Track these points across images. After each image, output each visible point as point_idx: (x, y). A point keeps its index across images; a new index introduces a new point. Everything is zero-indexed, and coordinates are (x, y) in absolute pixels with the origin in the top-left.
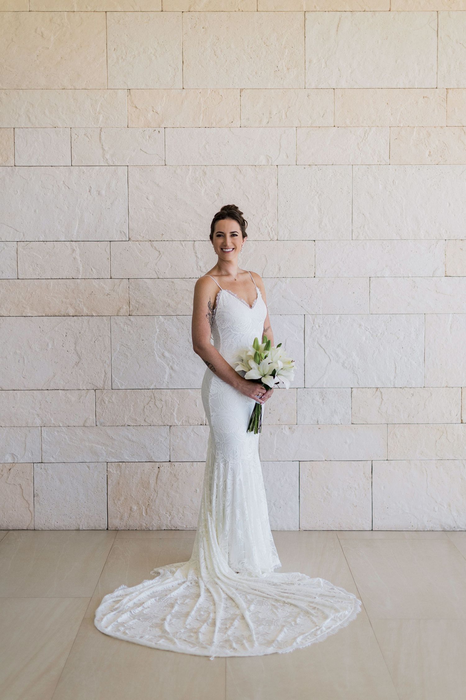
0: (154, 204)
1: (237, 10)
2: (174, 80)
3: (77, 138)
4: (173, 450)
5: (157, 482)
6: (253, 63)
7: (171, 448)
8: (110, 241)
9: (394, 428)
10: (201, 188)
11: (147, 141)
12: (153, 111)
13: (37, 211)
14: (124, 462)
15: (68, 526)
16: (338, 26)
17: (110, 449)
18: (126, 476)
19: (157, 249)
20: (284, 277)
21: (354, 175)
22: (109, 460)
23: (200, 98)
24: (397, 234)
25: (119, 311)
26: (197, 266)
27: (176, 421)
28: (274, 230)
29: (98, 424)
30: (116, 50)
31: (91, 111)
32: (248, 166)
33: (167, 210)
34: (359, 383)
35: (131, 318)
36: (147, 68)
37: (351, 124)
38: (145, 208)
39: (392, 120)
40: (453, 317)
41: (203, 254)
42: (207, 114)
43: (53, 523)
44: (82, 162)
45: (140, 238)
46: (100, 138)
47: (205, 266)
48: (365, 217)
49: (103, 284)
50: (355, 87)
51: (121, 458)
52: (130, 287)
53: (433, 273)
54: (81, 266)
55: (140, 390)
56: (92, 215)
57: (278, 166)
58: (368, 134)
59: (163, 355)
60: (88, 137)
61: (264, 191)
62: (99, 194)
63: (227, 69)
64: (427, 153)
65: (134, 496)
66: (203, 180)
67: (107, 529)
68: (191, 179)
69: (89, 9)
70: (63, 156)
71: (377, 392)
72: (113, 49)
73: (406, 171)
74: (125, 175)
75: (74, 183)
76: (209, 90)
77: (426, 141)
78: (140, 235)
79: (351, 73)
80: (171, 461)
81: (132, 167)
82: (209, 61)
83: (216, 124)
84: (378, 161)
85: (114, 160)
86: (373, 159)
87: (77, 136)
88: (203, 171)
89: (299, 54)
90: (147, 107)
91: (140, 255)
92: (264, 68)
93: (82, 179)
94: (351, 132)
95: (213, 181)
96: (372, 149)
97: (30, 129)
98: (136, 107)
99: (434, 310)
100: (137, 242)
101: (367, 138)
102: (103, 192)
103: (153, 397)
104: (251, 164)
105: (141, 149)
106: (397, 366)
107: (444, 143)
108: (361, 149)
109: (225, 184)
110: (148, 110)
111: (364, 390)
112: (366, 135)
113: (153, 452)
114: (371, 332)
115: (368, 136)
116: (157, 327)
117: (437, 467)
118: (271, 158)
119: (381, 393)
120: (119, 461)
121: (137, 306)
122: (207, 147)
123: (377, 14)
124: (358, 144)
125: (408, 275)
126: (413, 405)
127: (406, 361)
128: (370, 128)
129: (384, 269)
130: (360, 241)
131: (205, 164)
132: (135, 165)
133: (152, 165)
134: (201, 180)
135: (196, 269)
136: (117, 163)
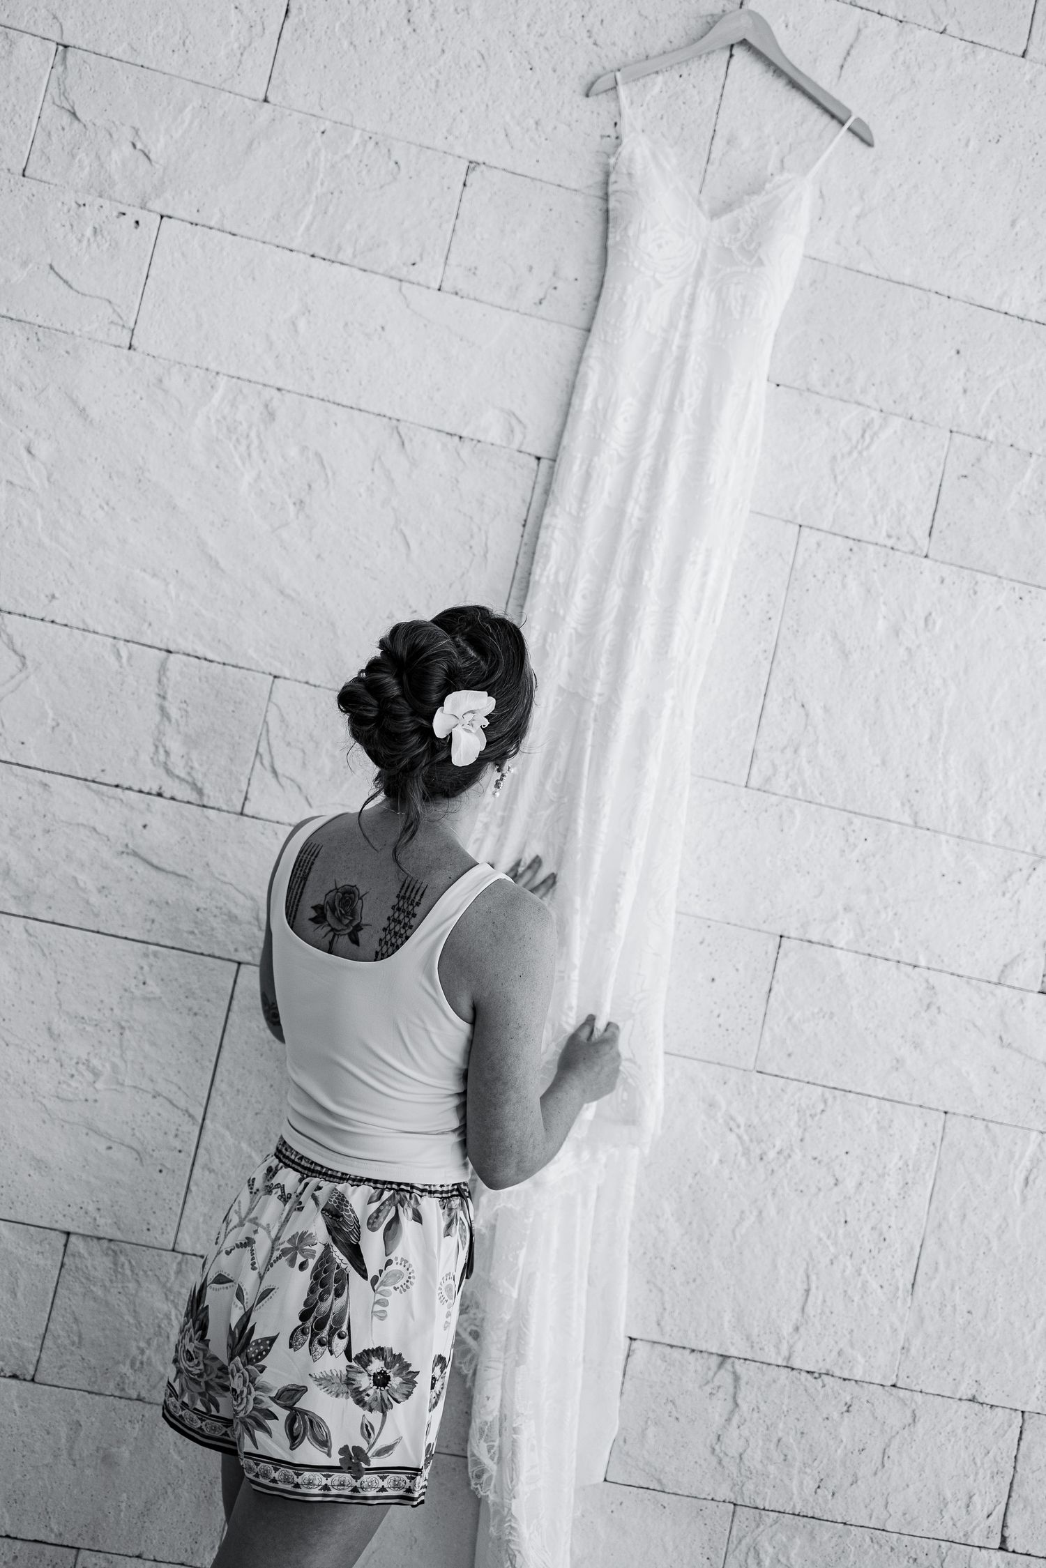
0: (49, 480)
2: (240, 62)
6: (535, 88)
9: (758, 1526)
10: (244, 463)
11: (85, 242)
12: (134, 146)
16: (848, 54)
19: (18, 646)
21: (800, 560)
23: (319, 150)
24: (903, 804)
26: (157, 747)
32: (433, 434)
33: (93, 511)
34: (662, 1323)
37: (824, 386)
38: (11, 483)
39: (961, 410)
40: (1039, 1145)
41: (189, 709)
42: (331, 210)
47: (188, 754)
48: (807, 715)
50: (862, 267)
53: (1003, 971)
57: (542, 462)
58: (875, 434)
61: (472, 536)
63: (438, 81)
66: (259, 436)
68: (213, 421)
71: (722, 1371)
73: (975, 593)
76: (358, 133)
79: (858, 217)
82: (382, 33)
83: (355, 256)
84: (889, 536)
86: (876, 523)
88: (266, 406)
89: (700, 103)
90: (114, 122)
92: (570, 114)
94: (818, 411)
95: (293, 452)
96: (878, 489)
98: (74, 114)
99: (982, 1106)
104: (448, 430)
105: (51, 267)
106: (813, 1286)
108: (840, 478)
109: (334, 474)
110: (115, 136)
111: (676, 1353)
112: (867, 436)
114: (746, 1138)
115: (872, 439)
118: (525, 427)
119: (736, 1378)
122: (302, 324)
123: (982, 53)
124: (834, 458)
125: (917, 959)
126: (842, 1446)
127: (848, 1272)
128: (885, 419)
129: (834, 918)
130: (774, 799)
131: (280, 385)
132: (14, 317)
133: (77, 333)
134: (253, 434)
135: (148, 760)
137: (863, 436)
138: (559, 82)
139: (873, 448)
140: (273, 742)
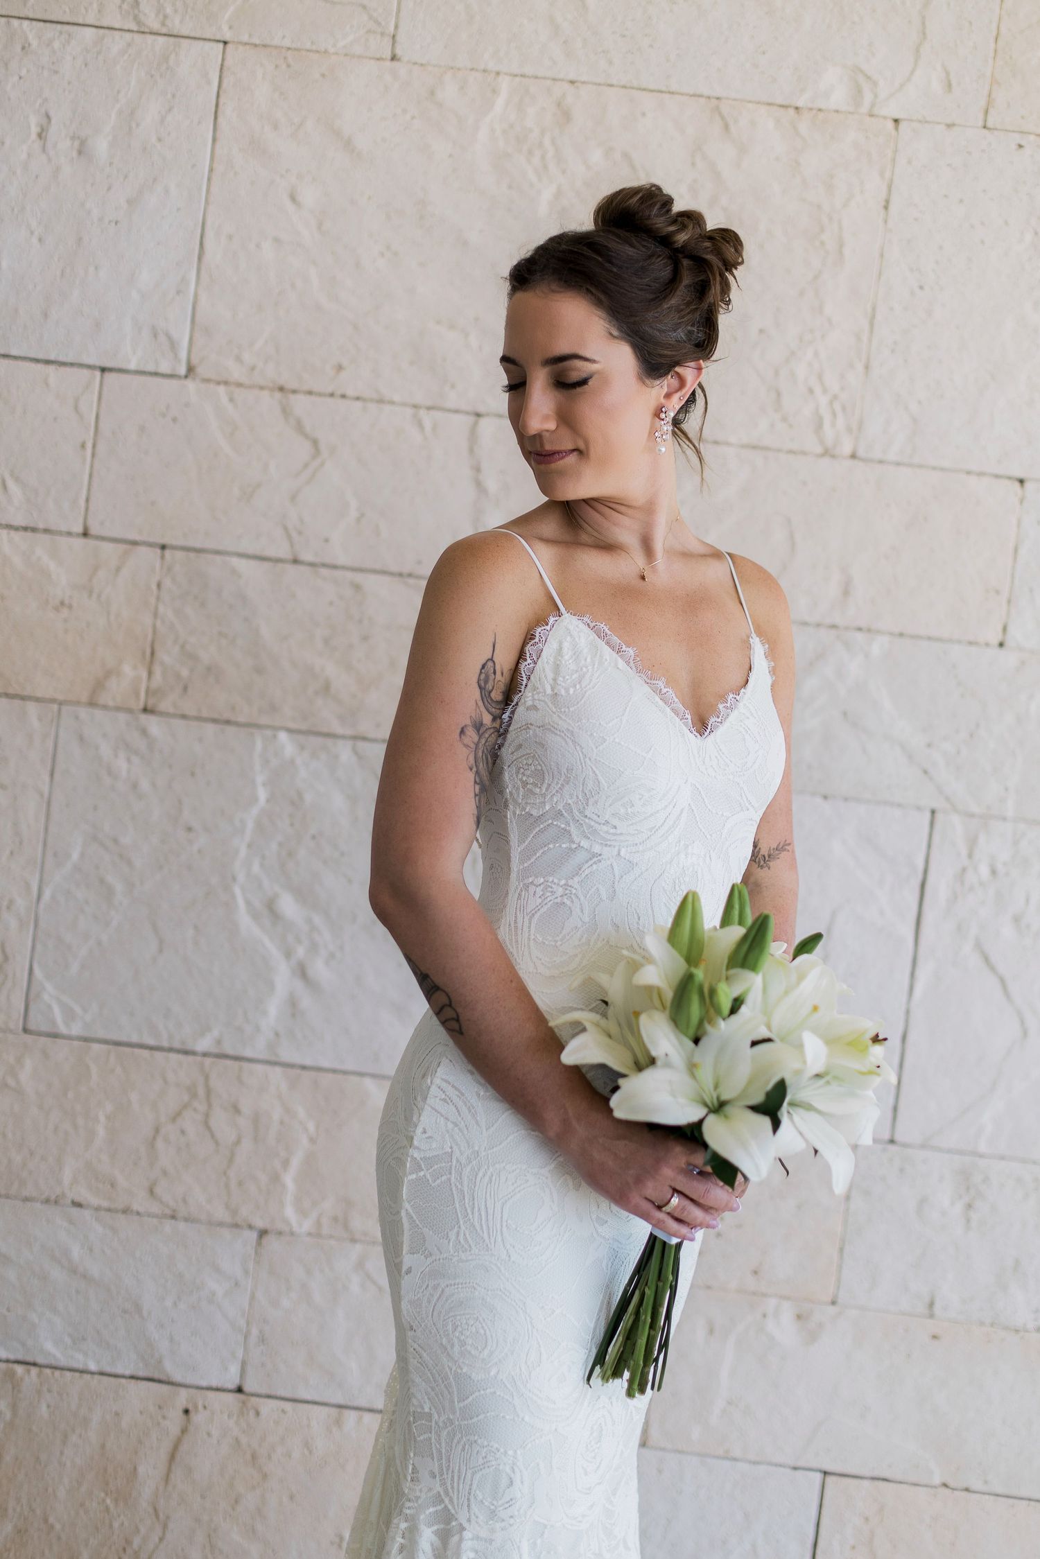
0: (319, 229)
4: (262, 1340)
5: (172, 1476)
7: (255, 1332)
8: (103, 370)
10: (540, 179)
14: (35, 1364)
18: (34, 1428)
19: (308, 430)
20: (860, 629)
25: (99, 685)
27: (290, 1212)
28: (844, 409)
32: (764, 109)
33: (374, 261)
35: (154, 725)
38: (279, 240)
45: (237, 373)
49: (44, 556)
51: (24, 1345)
52: (167, 583)
55: (146, 1053)
56: (40, 240)
57: (902, 125)
59: (271, 905)
61: (822, 230)
62: (80, 152)
65: (58, 1527)
66: (554, 143)
68: (498, 132)
74: (209, 83)
78: (239, 359)
80: (246, 1388)
81: (241, 48)
85: (169, 10)
88: (559, 105)
91: (226, 449)
93: (16, 78)
95: (596, 156)
100: (221, 389)
102: (101, 146)
103: (201, 1091)
104: (780, 101)
113: (171, 1340)
116: (260, 779)
118: (875, 84)
120: (12, 1357)
121: (185, 673)
131: (572, 77)
132: (257, 42)
133: (332, 50)
134: (547, 142)
136: (177, 21)
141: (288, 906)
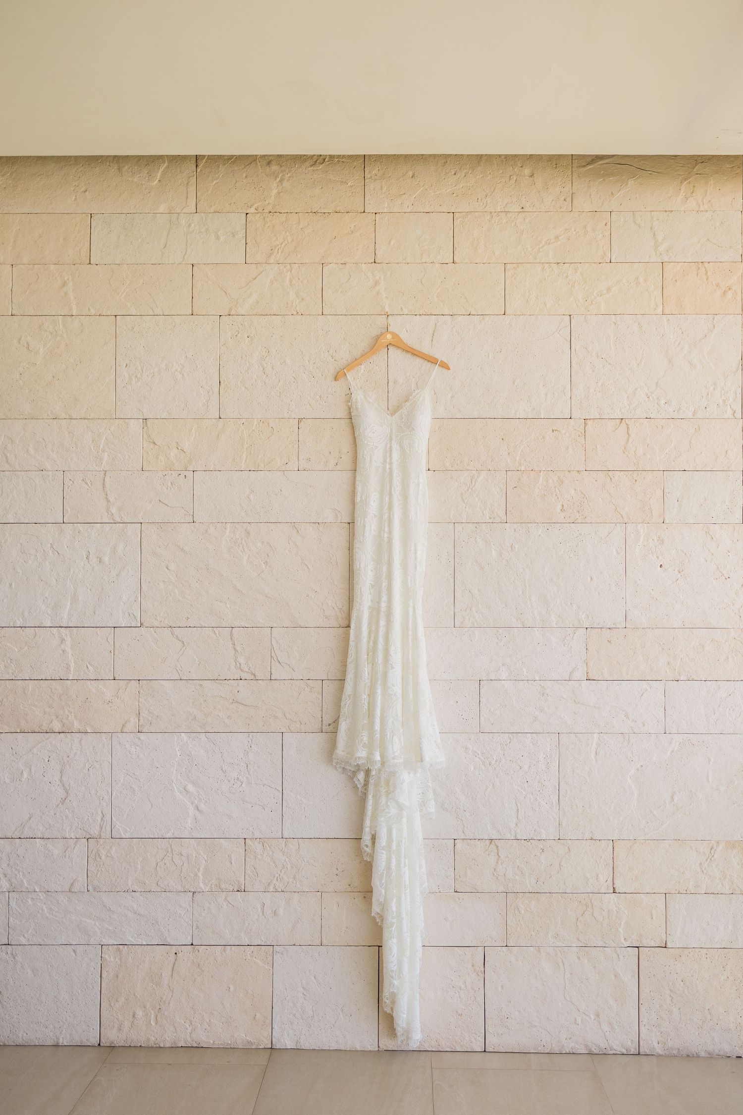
0: (176, 577)
1: (295, 313)
2: (208, 406)
3: (71, 485)
4: (198, 927)
5: (173, 975)
6: (317, 384)
7: (195, 925)
8: (114, 627)
9: (517, 899)
10: (243, 554)
11: (169, 488)
12: (178, 449)
13: (13, 585)
14: (126, 945)
15: (43, 1039)
17: (107, 926)
18: (128, 966)
19: (180, 639)
21: (457, 537)
22: (105, 942)
23: (243, 431)
24: (517, 620)
25: (124, 726)
26: (236, 663)
27: (202, 885)
28: (344, 612)
29: (90, 888)
30: (128, 366)
31: (92, 448)
32: (308, 524)
33: (195, 584)
34: (465, 832)
35: (142, 736)
36: (170, 390)
37: (452, 467)
38: (164, 581)
39: (508, 461)
40: (599, 738)
41: (244, 646)
42: (252, 452)
43: (20, 1035)
44: (78, 518)
45: (156, 623)
46: (104, 484)
47: (247, 662)
48: (472, 595)
49: (102, 688)
50: (457, 416)
51: (122, 939)
52: (141, 691)
53: (570, 675)
54: (73, 662)
55: (151, 840)
56: (90, 590)
57: (351, 525)
58: (476, 480)
59: (185, 789)
60: (87, 484)
61: (331, 559)
62: (100, 562)
63: (280, 392)
64: (559, 507)
65: (138, 996)
66: (246, 542)
67: (99, 1045)
68: (228, 541)
69: (93, 312)
70: (52, 510)
71: (491, 845)
72: (125, 365)
73: (529, 532)
74: (137, 536)
75: (66, 547)
76: (255, 420)
77: (557, 490)
78: (156, 619)
79: (452, 397)
80: (194, 944)
81: (146, 524)
82: (255, 381)
83: (265, 467)
84: (490, 518)
85: (123, 516)
87: (71, 482)
88: (246, 530)
89: (380, 372)
90: (169, 442)
91: (156, 647)
92: (332, 390)
93: (78, 541)
94: (452, 478)
95: (259, 544)
96: (482, 501)
97: (7, 473)
98: (154, 443)
99: (572, 728)
100: (152, 629)
101: (474, 485)
102: (106, 559)
103: (170, 851)
104: (313, 522)
105: (160, 501)
106: (520, 809)
107: (582, 493)
108: (466, 501)
109: (276, 549)
110: (170, 447)
111: (472, 842)
112: (473, 482)
113: (169, 931)
114: (482, 758)
115: (475, 483)
116: (177, 749)
117: (579, 958)
118: (341, 513)
119: (497, 847)
120: (118, 944)
121: (150, 719)
122: (251, 497)
123: (487, 318)
125: (534, 678)
126: (543, 865)
127: (532, 800)
128: (479, 473)
129: (499, 669)
130: (466, 629)
131: (249, 521)
132: (151, 522)
133: (174, 522)
134: (243, 542)
135: (234, 668)
136: (126, 519)
137: (471, 482)
138: (325, 379)
139: (476, 486)
140: (276, 652)
141: (191, 788)
